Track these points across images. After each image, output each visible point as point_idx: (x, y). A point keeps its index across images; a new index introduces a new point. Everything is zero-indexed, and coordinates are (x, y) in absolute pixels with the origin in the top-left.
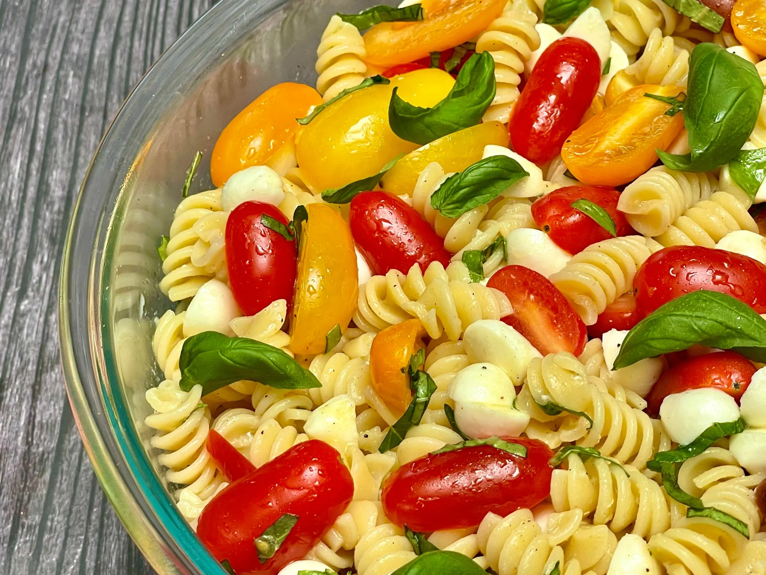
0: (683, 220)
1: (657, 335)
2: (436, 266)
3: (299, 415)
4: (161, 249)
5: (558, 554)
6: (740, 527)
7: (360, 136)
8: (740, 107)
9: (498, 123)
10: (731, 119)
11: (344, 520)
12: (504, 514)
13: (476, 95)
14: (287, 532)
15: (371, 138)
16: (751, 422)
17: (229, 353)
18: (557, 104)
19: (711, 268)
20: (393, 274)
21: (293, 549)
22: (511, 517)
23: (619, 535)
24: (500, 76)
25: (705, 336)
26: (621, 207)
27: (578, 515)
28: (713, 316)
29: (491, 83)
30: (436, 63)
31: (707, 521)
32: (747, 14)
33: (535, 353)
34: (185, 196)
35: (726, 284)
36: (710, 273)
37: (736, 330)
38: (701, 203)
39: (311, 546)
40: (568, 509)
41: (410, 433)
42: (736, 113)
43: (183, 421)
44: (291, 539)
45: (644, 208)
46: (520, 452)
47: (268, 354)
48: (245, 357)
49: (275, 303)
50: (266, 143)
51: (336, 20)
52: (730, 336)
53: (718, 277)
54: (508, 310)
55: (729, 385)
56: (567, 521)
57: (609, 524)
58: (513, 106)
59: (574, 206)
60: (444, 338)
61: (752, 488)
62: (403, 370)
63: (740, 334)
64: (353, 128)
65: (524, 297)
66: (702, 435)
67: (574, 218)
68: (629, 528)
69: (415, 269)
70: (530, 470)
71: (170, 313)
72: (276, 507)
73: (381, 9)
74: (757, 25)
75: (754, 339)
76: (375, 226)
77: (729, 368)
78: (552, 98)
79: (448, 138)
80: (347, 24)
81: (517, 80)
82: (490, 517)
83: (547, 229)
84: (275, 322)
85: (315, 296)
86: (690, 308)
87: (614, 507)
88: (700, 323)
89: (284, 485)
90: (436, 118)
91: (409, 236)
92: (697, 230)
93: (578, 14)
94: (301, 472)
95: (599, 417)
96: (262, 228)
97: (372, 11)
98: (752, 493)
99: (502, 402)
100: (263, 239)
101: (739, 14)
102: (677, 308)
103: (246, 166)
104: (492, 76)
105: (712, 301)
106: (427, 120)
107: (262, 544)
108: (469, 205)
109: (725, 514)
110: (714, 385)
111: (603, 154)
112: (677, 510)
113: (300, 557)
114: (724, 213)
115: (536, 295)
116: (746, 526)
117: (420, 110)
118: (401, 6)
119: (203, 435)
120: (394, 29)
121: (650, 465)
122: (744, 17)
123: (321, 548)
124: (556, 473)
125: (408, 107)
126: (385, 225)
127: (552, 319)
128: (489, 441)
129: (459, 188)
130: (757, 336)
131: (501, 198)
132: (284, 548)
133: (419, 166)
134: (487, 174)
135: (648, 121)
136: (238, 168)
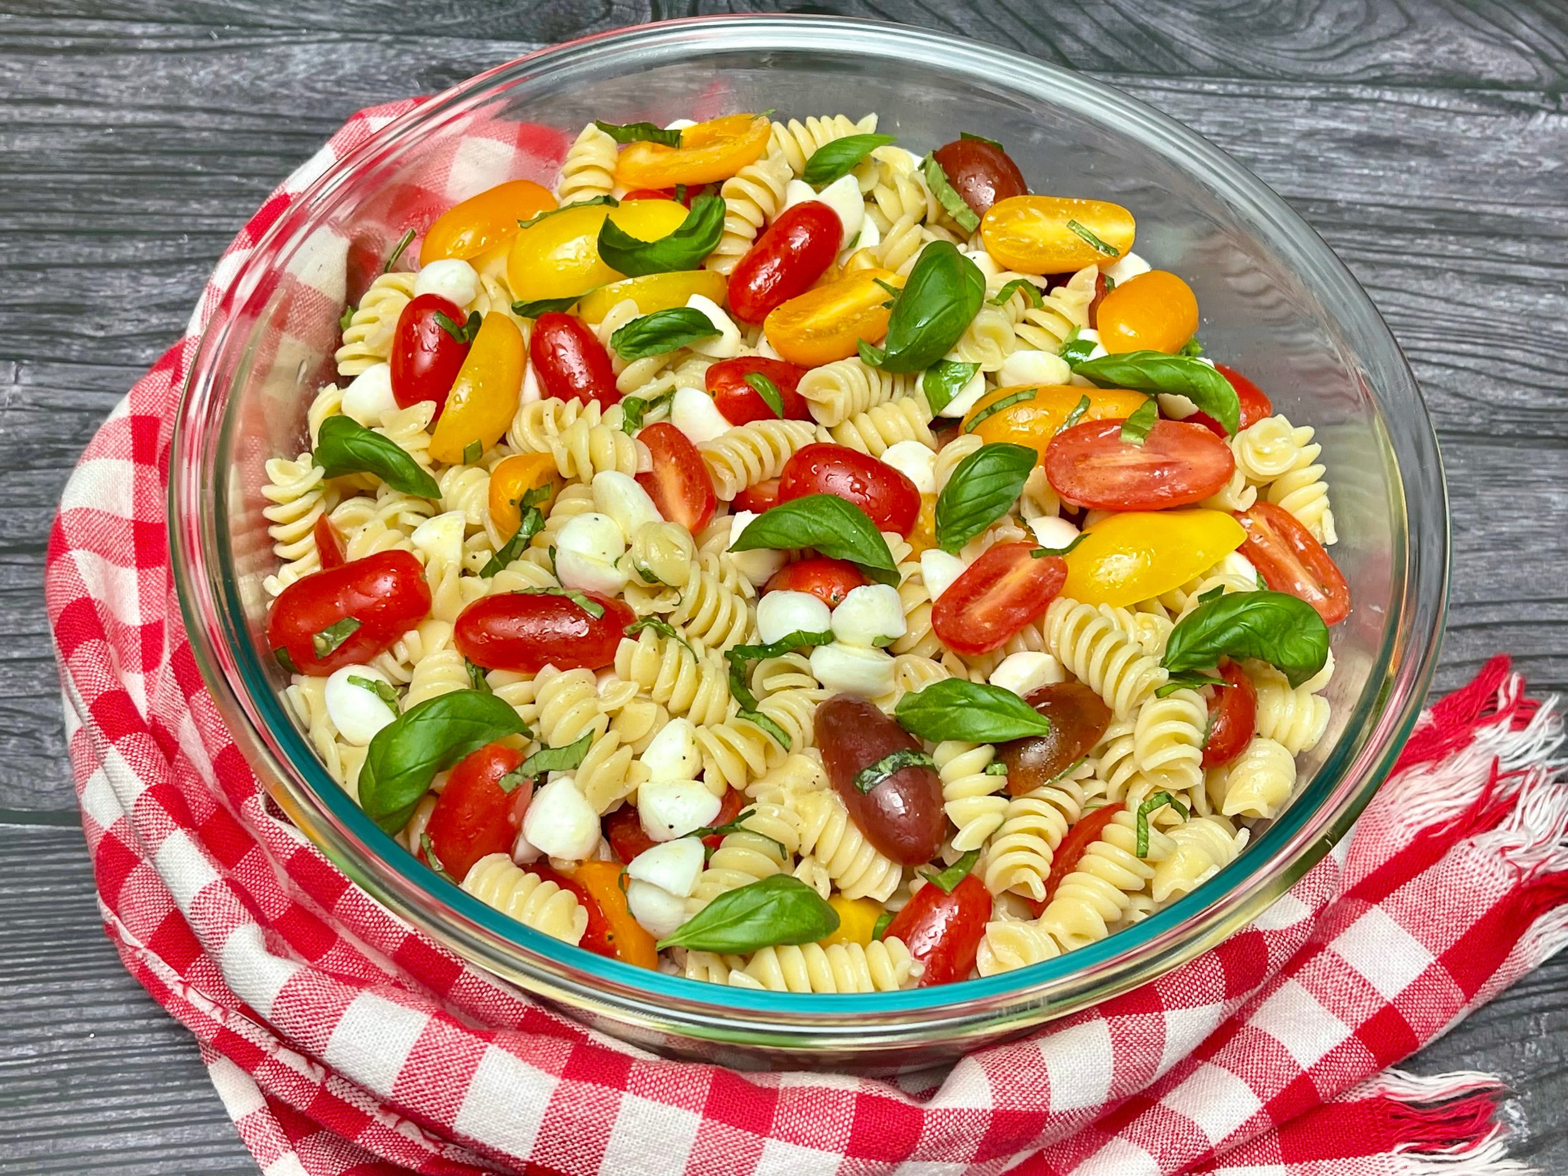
0: (862, 418)
1: (772, 528)
2: (595, 405)
3: (412, 519)
4: (344, 320)
5: (602, 721)
6: (782, 739)
7: (571, 255)
8: (946, 317)
9: (719, 274)
10: (933, 327)
11: (411, 636)
12: (563, 669)
13: (696, 240)
14: (348, 635)
15: (581, 258)
16: (839, 636)
17: (353, 444)
18: (779, 269)
19: (853, 475)
20: (554, 401)
21: (353, 652)
22: (568, 674)
23: (673, 716)
24: (730, 225)
25: (817, 541)
26: (801, 389)
27: (633, 688)
28: (831, 524)
29: (718, 230)
30: (681, 196)
31: (753, 725)
32: (998, 221)
33: (657, 517)
34: (386, 271)
35: (863, 494)
36: (851, 479)
37: (848, 542)
38: (887, 405)
39: (376, 652)
40: (629, 680)
41: (511, 565)
42: (940, 323)
43: (296, 498)
44: (351, 642)
45: (823, 396)
46: (595, 612)
47: (390, 454)
48: (366, 450)
49: (423, 404)
50: (477, 239)
51: (591, 128)
52: (842, 547)
53: (857, 486)
54: (646, 467)
55: (828, 596)
56: (622, 690)
57: (665, 704)
58: (739, 259)
59: (747, 378)
60: (577, 479)
61: (815, 702)
62: (512, 502)
63: (852, 547)
64: (567, 245)
65: (666, 457)
66: (784, 640)
67: (742, 391)
68: (685, 712)
69: (575, 402)
70: (600, 632)
71: (333, 386)
72: (342, 610)
73: (644, 126)
74: (1005, 234)
75: (863, 555)
76: (551, 349)
77: (835, 579)
78: (777, 262)
79: (655, 277)
80: (604, 134)
81: (753, 234)
82: (549, 668)
83: (714, 394)
84: (418, 422)
85: (460, 406)
86: (811, 510)
87: (672, 688)
88: (816, 527)
89: (356, 589)
90: (648, 254)
91: (581, 368)
92: (871, 431)
93: (835, 179)
94: (375, 579)
95: (690, 594)
96: (433, 324)
97: (636, 126)
98: (813, 709)
99: (603, 558)
100: (430, 335)
101: (991, 219)
102: (799, 507)
103: (451, 256)
104: (721, 223)
105: (835, 507)
106: (638, 254)
107: (319, 641)
108: (647, 351)
109: (772, 722)
110: (813, 592)
111: (803, 332)
112: (734, 706)
113: (363, 662)
114: (903, 421)
115: (678, 458)
116: (790, 738)
117: (637, 242)
118: (668, 128)
119: (312, 518)
120: (653, 151)
121: (727, 655)
122: (995, 223)
123: (386, 657)
124: (625, 641)
125: (623, 237)
126: (561, 352)
127: (685, 486)
128: (569, 594)
129: (640, 333)
130: (868, 553)
131: (691, 352)
132: (343, 649)
133: (616, 299)
134: (671, 324)
135: (861, 309)
136: (443, 257)
